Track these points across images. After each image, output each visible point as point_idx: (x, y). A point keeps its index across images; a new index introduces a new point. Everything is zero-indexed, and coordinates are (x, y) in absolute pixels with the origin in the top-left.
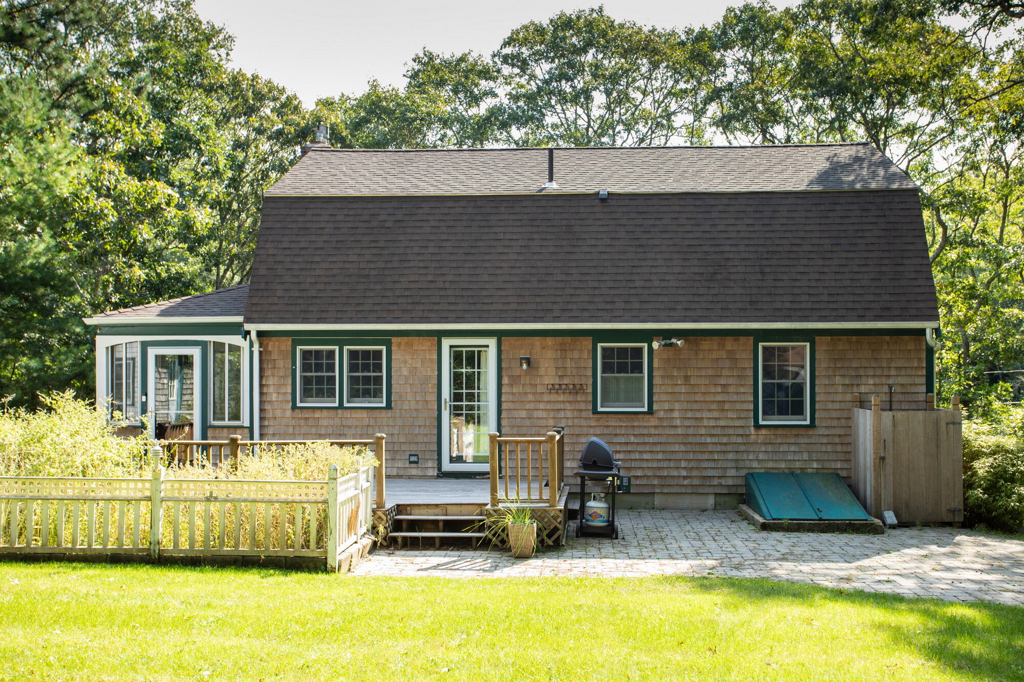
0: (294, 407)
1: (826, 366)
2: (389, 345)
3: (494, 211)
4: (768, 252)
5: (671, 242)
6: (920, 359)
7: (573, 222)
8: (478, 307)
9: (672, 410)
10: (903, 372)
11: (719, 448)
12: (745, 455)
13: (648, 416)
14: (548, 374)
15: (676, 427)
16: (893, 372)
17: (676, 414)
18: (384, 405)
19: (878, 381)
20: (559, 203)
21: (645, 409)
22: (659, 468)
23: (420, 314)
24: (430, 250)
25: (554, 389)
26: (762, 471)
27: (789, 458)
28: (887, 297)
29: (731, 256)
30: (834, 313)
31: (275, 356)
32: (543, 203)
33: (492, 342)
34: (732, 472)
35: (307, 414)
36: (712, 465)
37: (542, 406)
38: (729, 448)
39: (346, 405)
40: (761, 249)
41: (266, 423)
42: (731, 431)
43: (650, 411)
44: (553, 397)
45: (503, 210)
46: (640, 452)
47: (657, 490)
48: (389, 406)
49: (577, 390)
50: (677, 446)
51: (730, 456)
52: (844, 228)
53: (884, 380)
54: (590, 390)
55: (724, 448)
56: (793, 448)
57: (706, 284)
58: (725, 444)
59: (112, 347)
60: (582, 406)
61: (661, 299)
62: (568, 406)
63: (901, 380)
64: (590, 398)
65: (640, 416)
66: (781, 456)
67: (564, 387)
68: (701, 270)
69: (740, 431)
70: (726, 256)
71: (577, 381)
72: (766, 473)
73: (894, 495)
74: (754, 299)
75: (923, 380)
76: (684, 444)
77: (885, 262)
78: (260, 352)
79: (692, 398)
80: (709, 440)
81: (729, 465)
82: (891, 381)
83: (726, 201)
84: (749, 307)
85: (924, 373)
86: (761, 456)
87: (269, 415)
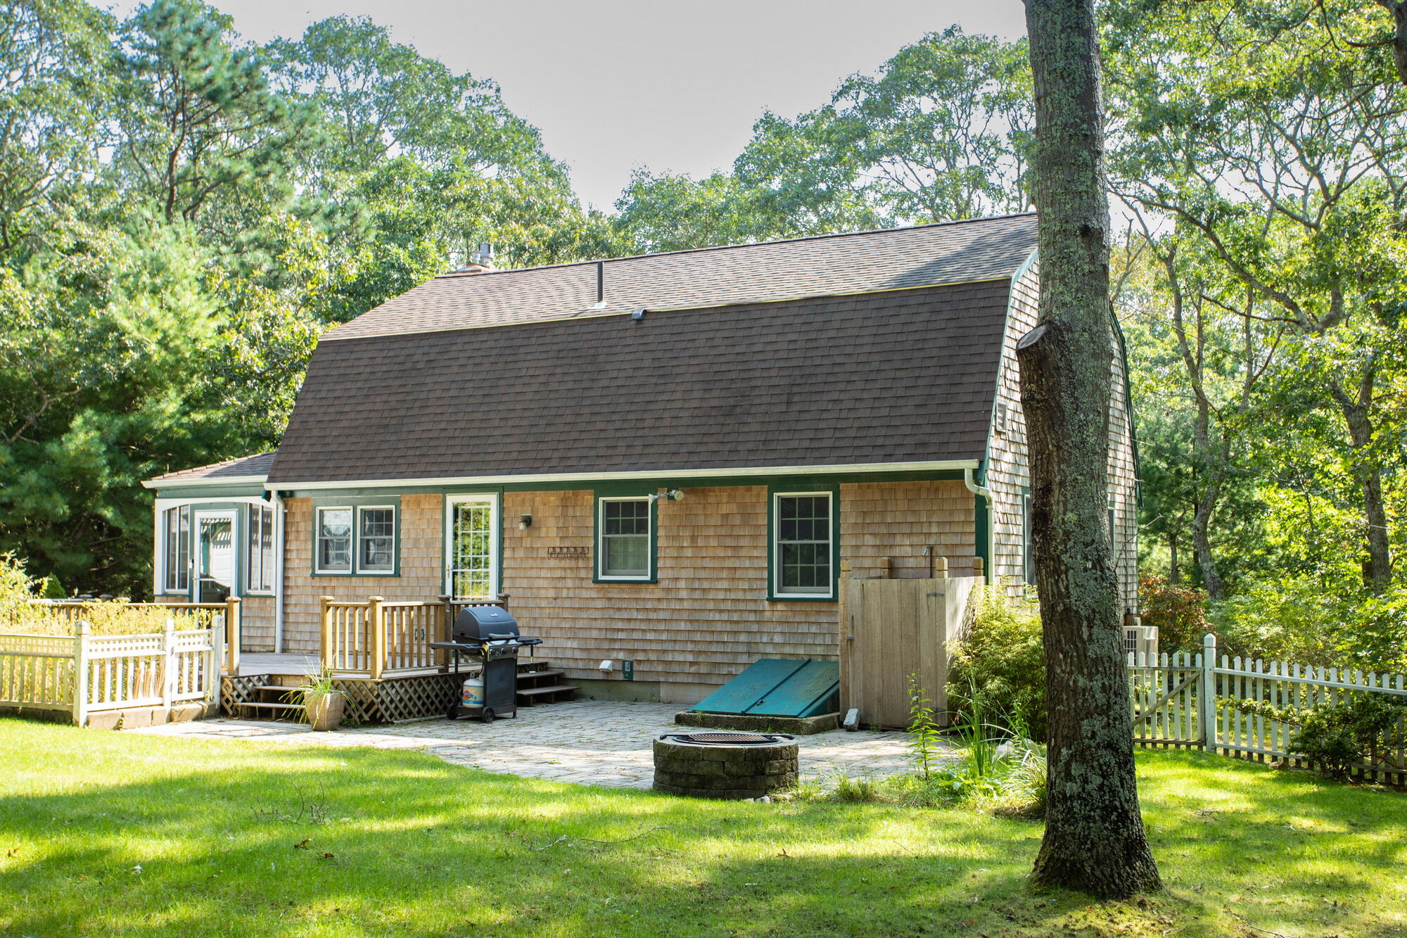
0: (313, 575)
1: (853, 521)
2: (398, 503)
3: (525, 342)
4: (802, 376)
5: (697, 369)
6: (968, 511)
7: (600, 351)
8: (480, 458)
9: (677, 579)
10: (947, 529)
11: (728, 627)
12: (758, 637)
13: (651, 586)
14: (550, 534)
15: (681, 600)
16: (934, 529)
17: (682, 584)
18: (392, 572)
19: (915, 540)
20: (592, 328)
21: (648, 578)
22: (664, 651)
23: (422, 468)
24: (452, 393)
25: (554, 553)
26: (778, 657)
27: (810, 641)
28: (928, 429)
29: (759, 383)
30: (857, 453)
31: (298, 518)
32: (576, 330)
33: (492, 498)
34: (744, 659)
35: (325, 583)
36: (720, 648)
37: (544, 573)
38: (740, 627)
39: (359, 572)
40: (797, 372)
41: (289, 592)
42: (742, 606)
43: (654, 581)
44: (552, 563)
45: (533, 341)
46: (644, 631)
47: (662, 679)
48: (397, 574)
49: (579, 554)
50: (683, 624)
51: (743, 638)
52: (904, 338)
53: (921, 540)
54: (591, 555)
55: (735, 627)
56: (814, 629)
57: (721, 420)
58: (737, 622)
59: (169, 511)
60: (583, 574)
61: (667, 441)
62: (569, 573)
63: (944, 540)
64: (592, 564)
65: (644, 586)
66: (799, 639)
67: (565, 550)
68: (722, 403)
69: (751, 606)
70: (753, 383)
71: (578, 543)
72: (783, 660)
73: (865, 688)
74: (769, 437)
75: (972, 539)
76: (691, 621)
77: (940, 381)
78: (285, 514)
79: (699, 563)
80: (717, 617)
81: (742, 648)
82: (932, 541)
83: (773, 312)
84: (761, 447)
85: (973, 528)
86: (777, 639)
87: (291, 583)
